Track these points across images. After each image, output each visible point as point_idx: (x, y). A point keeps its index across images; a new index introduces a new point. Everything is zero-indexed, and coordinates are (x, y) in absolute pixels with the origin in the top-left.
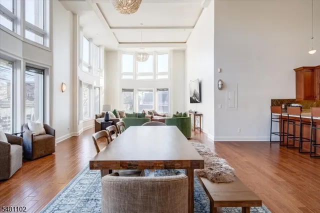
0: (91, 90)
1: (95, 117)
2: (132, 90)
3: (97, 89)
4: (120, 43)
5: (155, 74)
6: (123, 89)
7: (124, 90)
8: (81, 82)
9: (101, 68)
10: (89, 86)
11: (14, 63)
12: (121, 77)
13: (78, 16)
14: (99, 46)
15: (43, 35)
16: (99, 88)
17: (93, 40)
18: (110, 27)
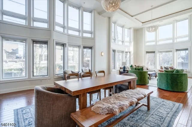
0: (123, 54)
1: (119, 68)
2: (154, 52)
3: (129, 53)
4: (143, 23)
8: (116, 50)
9: (131, 41)
10: (123, 52)
11: (79, 47)
12: (145, 44)
13: (111, 18)
14: (130, 29)
15: (91, 33)
16: (130, 52)
17: (125, 27)
18: (132, 16)
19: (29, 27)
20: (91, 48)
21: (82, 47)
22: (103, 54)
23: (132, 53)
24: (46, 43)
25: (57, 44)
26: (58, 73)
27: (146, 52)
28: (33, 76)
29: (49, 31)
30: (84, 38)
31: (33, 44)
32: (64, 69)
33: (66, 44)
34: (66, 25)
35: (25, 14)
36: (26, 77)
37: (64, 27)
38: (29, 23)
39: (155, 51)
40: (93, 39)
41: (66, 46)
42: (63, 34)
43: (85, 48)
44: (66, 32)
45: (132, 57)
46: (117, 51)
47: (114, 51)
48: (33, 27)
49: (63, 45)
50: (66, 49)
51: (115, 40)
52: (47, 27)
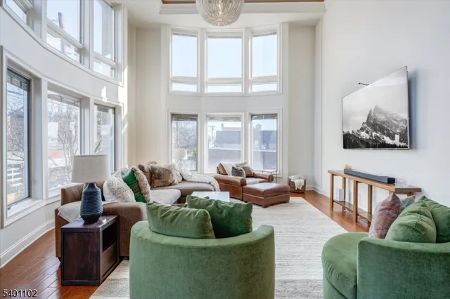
0: (87, 112)
2: (194, 118)
3: (111, 111)
4: (166, 6)
5: (246, 81)
6: (173, 115)
7: (176, 117)
9: (120, 61)
12: (168, 88)
14: (114, 6)
16: (114, 109)
27: (170, 116)
39: (197, 116)
45: (123, 130)
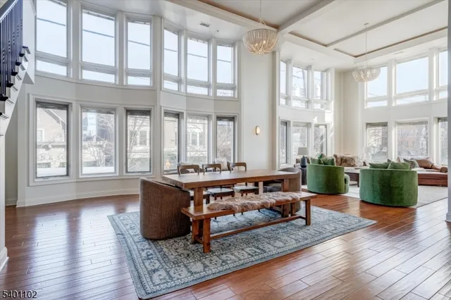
0: (310, 129)
3: (322, 127)
4: (356, 57)
7: (369, 125)
8: (290, 122)
9: (329, 98)
10: (308, 125)
11: (208, 117)
12: (364, 107)
13: (277, 53)
14: (326, 71)
15: (233, 88)
16: (326, 125)
17: (313, 67)
18: (326, 46)
19: (121, 87)
20: (232, 119)
21: (214, 118)
22: (258, 131)
23: (332, 126)
24: (146, 112)
25: (167, 114)
26: (168, 169)
27: (365, 125)
28: (127, 172)
29: (153, 91)
30: (218, 100)
31: (127, 115)
32: (178, 161)
33: (183, 113)
34: (183, 76)
35: (113, 65)
36: (115, 173)
37: (179, 81)
38: (121, 80)
39: (387, 123)
40: (237, 101)
41: (183, 118)
42: (178, 93)
43: (220, 120)
44: (183, 89)
46: (294, 122)
47: (286, 123)
48: (127, 85)
49: (178, 115)
50: (183, 122)
51: (287, 98)
52: (149, 84)
